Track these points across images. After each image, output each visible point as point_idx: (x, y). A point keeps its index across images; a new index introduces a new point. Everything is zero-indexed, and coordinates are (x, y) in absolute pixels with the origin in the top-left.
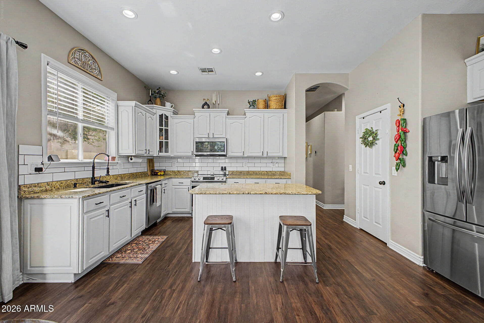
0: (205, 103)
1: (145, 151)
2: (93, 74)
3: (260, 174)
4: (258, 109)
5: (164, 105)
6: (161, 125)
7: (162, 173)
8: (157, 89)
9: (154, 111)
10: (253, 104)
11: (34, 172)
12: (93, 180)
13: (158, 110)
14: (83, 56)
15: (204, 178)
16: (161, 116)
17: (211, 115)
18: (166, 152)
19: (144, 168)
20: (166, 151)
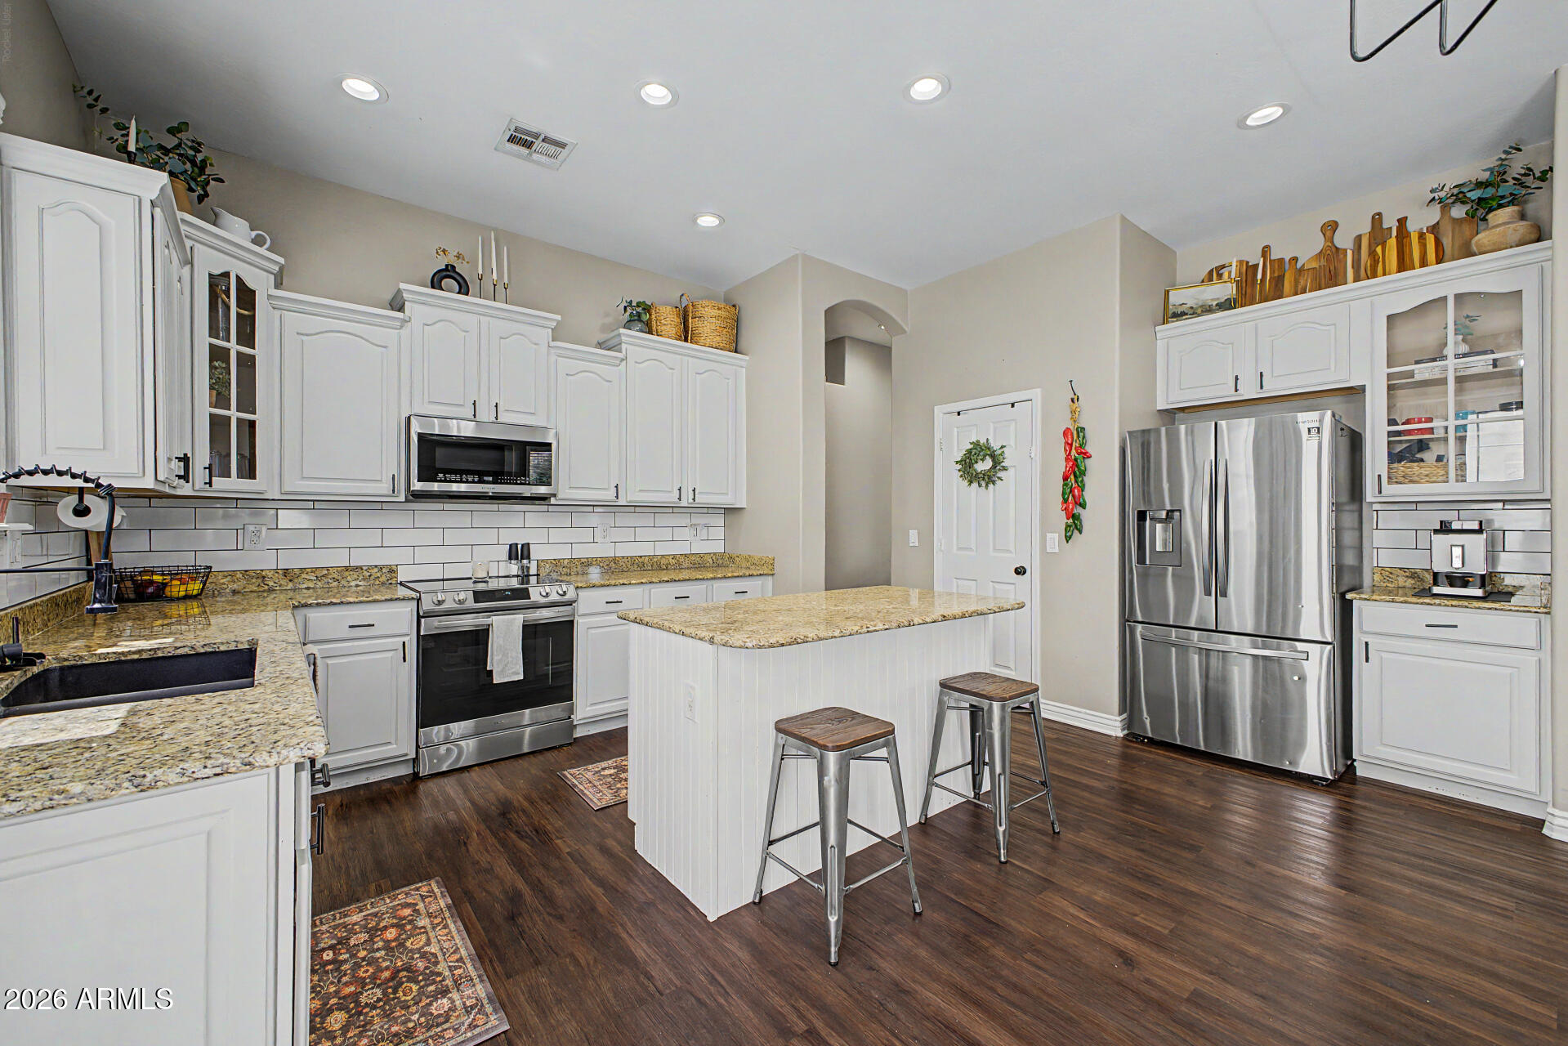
0: (446, 269)
3: (655, 566)
4: (662, 336)
6: (219, 328)
8: (172, 131)
13: (218, 248)
15: (479, 596)
16: (219, 284)
18: (242, 473)
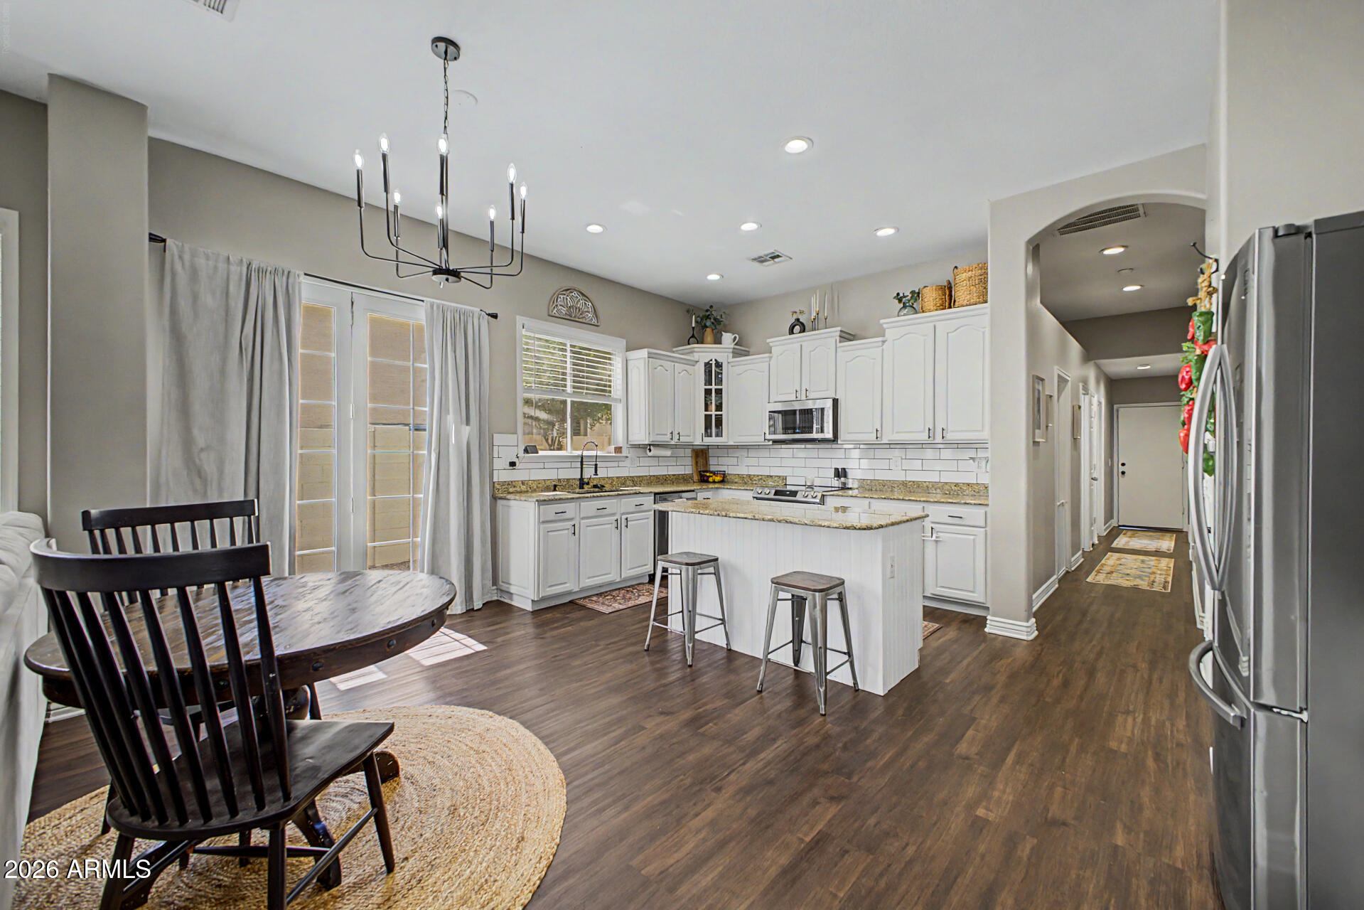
0: (796, 322)
1: (669, 436)
2: (584, 321)
4: (923, 312)
5: (718, 341)
6: (708, 382)
7: (718, 479)
8: (707, 311)
9: (696, 356)
10: (910, 302)
11: (508, 467)
12: (582, 482)
13: (705, 353)
14: (569, 299)
16: (708, 365)
17: (803, 347)
18: (717, 435)
19: (685, 467)
20: (719, 434)
